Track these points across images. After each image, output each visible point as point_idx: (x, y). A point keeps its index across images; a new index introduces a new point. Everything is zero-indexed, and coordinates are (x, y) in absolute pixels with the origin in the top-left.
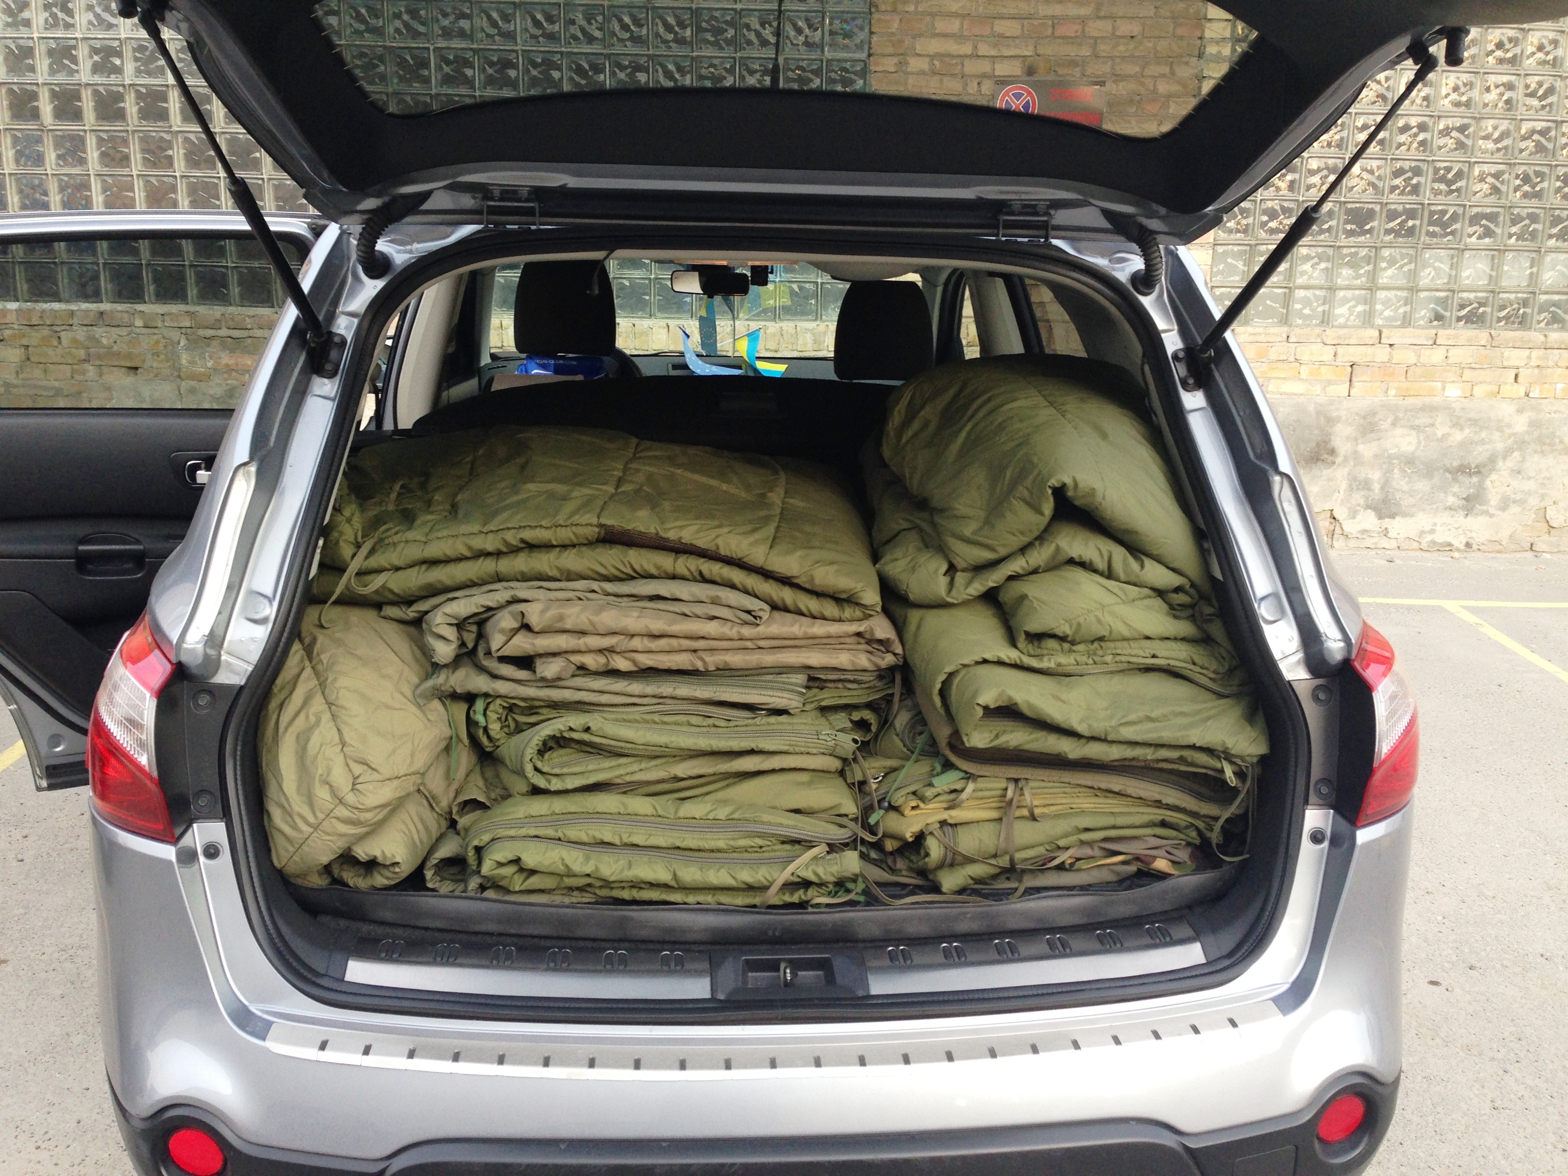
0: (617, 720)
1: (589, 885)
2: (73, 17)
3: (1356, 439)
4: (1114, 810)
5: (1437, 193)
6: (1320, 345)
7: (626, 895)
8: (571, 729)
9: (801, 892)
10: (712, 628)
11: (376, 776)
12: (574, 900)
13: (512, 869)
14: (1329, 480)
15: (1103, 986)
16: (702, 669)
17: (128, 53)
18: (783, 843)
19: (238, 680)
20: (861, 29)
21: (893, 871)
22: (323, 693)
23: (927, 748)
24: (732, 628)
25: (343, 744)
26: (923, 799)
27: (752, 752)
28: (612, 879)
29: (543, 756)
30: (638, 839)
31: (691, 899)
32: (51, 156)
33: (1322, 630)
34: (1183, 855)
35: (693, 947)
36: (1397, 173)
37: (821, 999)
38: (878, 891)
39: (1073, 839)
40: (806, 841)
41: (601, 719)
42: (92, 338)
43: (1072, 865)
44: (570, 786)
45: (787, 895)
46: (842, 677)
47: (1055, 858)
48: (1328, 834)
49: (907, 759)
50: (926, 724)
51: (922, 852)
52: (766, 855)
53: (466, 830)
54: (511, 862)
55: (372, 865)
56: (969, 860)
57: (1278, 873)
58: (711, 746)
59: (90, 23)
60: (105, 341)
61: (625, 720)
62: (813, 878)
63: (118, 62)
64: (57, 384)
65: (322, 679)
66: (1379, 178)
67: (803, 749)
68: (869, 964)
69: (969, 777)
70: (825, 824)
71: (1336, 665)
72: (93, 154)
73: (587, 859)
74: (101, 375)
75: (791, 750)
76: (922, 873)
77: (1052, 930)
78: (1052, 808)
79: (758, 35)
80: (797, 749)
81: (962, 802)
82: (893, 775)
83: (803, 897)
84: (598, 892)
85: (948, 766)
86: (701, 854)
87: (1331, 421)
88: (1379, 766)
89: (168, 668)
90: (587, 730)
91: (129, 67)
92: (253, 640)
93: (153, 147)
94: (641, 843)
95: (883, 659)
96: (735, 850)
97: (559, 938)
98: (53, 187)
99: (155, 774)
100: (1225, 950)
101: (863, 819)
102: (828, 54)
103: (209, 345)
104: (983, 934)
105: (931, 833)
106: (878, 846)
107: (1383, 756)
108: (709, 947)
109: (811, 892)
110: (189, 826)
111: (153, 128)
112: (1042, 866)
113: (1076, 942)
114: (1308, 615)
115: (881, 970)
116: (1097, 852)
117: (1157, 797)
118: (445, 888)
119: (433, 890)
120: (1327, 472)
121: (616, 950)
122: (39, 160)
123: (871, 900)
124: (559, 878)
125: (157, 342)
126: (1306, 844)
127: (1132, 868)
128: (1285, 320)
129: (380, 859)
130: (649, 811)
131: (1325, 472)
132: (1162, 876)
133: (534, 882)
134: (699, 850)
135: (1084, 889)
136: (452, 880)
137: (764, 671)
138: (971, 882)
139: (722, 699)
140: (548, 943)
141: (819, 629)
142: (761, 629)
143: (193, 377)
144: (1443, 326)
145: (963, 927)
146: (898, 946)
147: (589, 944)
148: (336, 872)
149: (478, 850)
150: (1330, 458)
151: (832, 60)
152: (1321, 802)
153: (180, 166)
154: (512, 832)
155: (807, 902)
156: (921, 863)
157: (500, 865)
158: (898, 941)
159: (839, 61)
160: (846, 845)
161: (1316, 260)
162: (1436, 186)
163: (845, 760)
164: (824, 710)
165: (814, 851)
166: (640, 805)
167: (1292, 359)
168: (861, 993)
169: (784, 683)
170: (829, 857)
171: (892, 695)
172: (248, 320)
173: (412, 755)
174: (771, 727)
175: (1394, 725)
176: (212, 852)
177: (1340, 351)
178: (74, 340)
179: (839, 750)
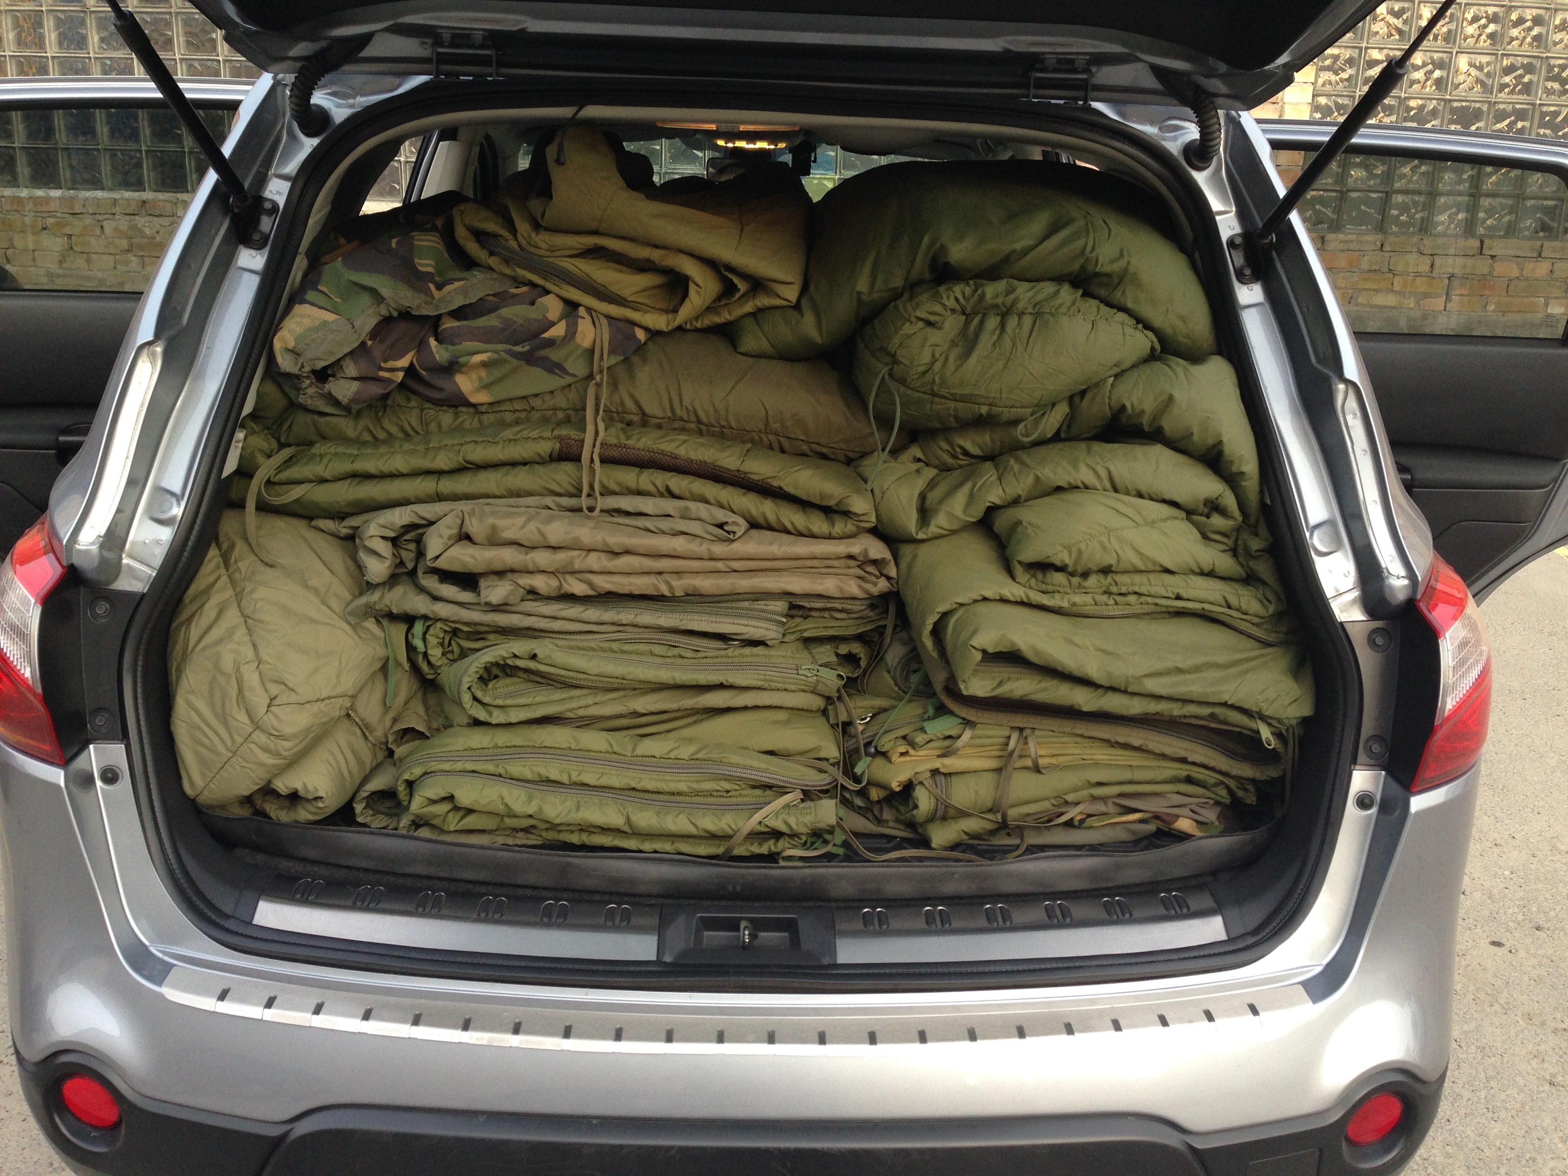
0: (571, 648)
1: (533, 827)
4: (1133, 763)
5: (1549, 92)
6: (1416, 255)
7: (575, 839)
8: (515, 656)
9: (772, 842)
10: (679, 544)
11: (294, 698)
12: (519, 842)
13: (445, 807)
15: (1105, 962)
16: (667, 594)
18: (754, 787)
19: (139, 587)
21: (879, 821)
22: (239, 606)
23: (922, 688)
24: (701, 545)
25: (260, 662)
26: (913, 745)
27: (721, 686)
28: (558, 821)
29: (487, 685)
30: (590, 778)
31: (647, 846)
33: (1384, 566)
34: (1211, 815)
35: (646, 901)
36: (1508, 70)
37: (780, 966)
38: (856, 844)
39: (1085, 793)
40: (778, 787)
41: (551, 646)
43: (1082, 821)
44: (514, 720)
45: (756, 844)
46: (828, 605)
47: (1062, 814)
48: (1378, 797)
49: (900, 699)
50: (920, 662)
51: (911, 805)
52: (733, 800)
53: (401, 760)
54: (444, 799)
55: (294, 798)
56: (963, 814)
57: (1316, 841)
58: (674, 678)
61: (579, 648)
62: (783, 828)
65: (238, 589)
66: (1488, 75)
67: (779, 686)
68: (838, 928)
69: (968, 723)
70: (801, 768)
71: (1398, 606)
73: (530, 798)
75: (766, 685)
76: (911, 825)
77: (1053, 895)
78: (1061, 759)
80: (773, 685)
81: (958, 750)
82: (883, 716)
83: (773, 849)
84: (544, 834)
85: (942, 710)
86: (660, 797)
88: (1441, 725)
89: (59, 570)
90: (534, 657)
92: (158, 542)
94: (592, 782)
95: (875, 584)
96: (698, 793)
97: (497, 884)
99: (39, 690)
100: (1251, 927)
101: (848, 764)
104: (973, 897)
105: (921, 783)
106: (863, 793)
107: (1447, 713)
108: (661, 901)
109: (782, 844)
110: (84, 746)
112: (1046, 821)
113: (1078, 910)
114: (1369, 548)
115: (854, 934)
116: (1111, 808)
117: (1182, 754)
118: (378, 822)
119: (364, 825)
121: (557, 900)
123: (851, 856)
124: (498, 820)
126: (1351, 810)
127: (1151, 827)
128: (1381, 228)
129: (302, 793)
130: (604, 747)
132: (1183, 837)
133: (471, 821)
134: (659, 793)
135: (1094, 849)
136: (386, 814)
137: (741, 597)
138: (965, 837)
139: (689, 628)
140: (483, 890)
141: (803, 547)
142: (735, 546)
144: (1549, 238)
145: (949, 888)
146: (874, 908)
147: (528, 892)
148: (258, 802)
149: (410, 784)
152: (1372, 762)
154: (447, 766)
155: (779, 854)
156: (908, 816)
157: (433, 802)
158: (874, 902)
160: (825, 792)
162: (1549, 85)
163: (829, 699)
164: (808, 642)
165: (787, 798)
166: (595, 740)
167: (1385, 269)
168: (826, 961)
169: (763, 611)
170: (802, 805)
171: (885, 627)
173: (338, 676)
174: (745, 660)
175: (1462, 676)
176: (110, 776)
177: (1438, 261)
178: (116, 229)
179: (821, 688)
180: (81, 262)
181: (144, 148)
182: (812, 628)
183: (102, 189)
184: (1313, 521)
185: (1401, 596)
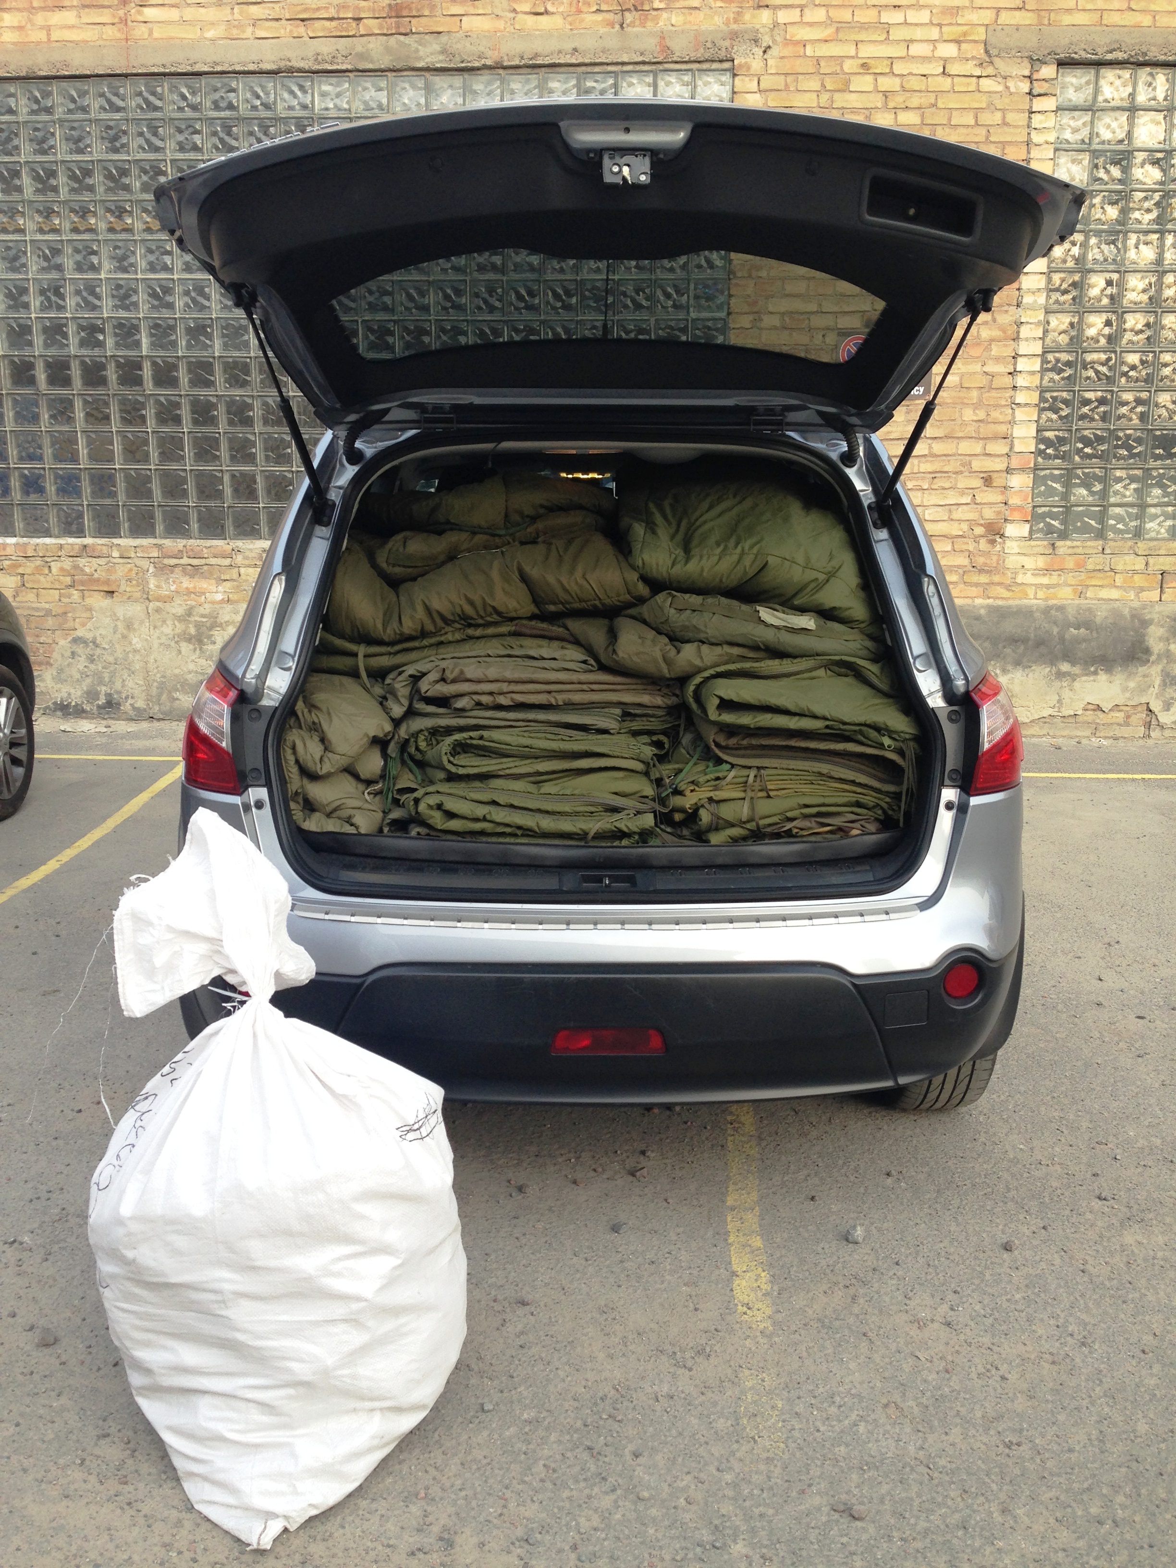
2: (64, 300)
3: (1168, 640)
6: (1133, 556)
8: (470, 740)
10: (562, 676)
14: (1144, 676)
15: (803, 889)
16: (555, 704)
17: (108, 329)
19: (274, 704)
20: (722, 293)
21: (680, 836)
23: (704, 753)
26: (696, 785)
29: (457, 755)
32: (45, 416)
34: (871, 825)
35: (550, 869)
39: (797, 813)
40: (620, 809)
42: (76, 567)
43: (797, 831)
46: (645, 712)
47: (785, 825)
48: (955, 803)
49: (690, 762)
50: (702, 741)
51: (698, 820)
56: (729, 824)
57: (923, 828)
59: (78, 305)
60: (87, 570)
62: (625, 831)
63: (101, 338)
64: (47, 606)
67: (622, 756)
68: (658, 877)
70: (633, 800)
71: (961, 696)
72: (79, 414)
74: (83, 598)
76: (698, 831)
77: (778, 865)
78: (783, 791)
79: (633, 301)
80: (616, 755)
81: (724, 785)
82: (679, 773)
87: (1145, 623)
88: (982, 757)
89: (237, 693)
90: (482, 738)
91: (110, 342)
92: (283, 681)
93: (129, 408)
94: (516, 804)
95: (670, 700)
96: (577, 812)
98: (46, 442)
99: (231, 754)
100: (887, 875)
101: (661, 799)
102: (693, 315)
103: (172, 572)
104: (732, 865)
105: (703, 806)
106: (668, 814)
107: (985, 750)
108: (560, 868)
110: (246, 789)
111: (129, 392)
116: (813, 823)
120: (1142, 670)
122: (35, 418)
125: (131, 570)
126: (942, 811)
127: (837, 836)
128: (1101, 535)
131: (1140, 669)
138: (729, 839)
142: (592, 675)
143: (158, 599)
145: (719, 860)
146: (677, 870)
149: (416, 800)
150: (1145, 657)
151: (698, 319)
152: (951, 784)
153: (151, 424)
156: (697, 827)
159: (703, 320)
160: (646, 812)
161: (1128, 481)
163: (648, 765)
164: (634, 732)
165: (626, 814)
167: (1107, 568)
168: (651, 889)
169: (608, 713)
170: (634, 817)
171: (679, 725)
172: (205, 550)
174: (599, 740)
176: (259, 805)
177: (1151, 560)
178: (62, 569)
179: (642, 756)
180: (31, 596)
181: (85, 503)
182: (636, 725)
183: (50, 537)
184: (916, 653)
185: (962, 690)
